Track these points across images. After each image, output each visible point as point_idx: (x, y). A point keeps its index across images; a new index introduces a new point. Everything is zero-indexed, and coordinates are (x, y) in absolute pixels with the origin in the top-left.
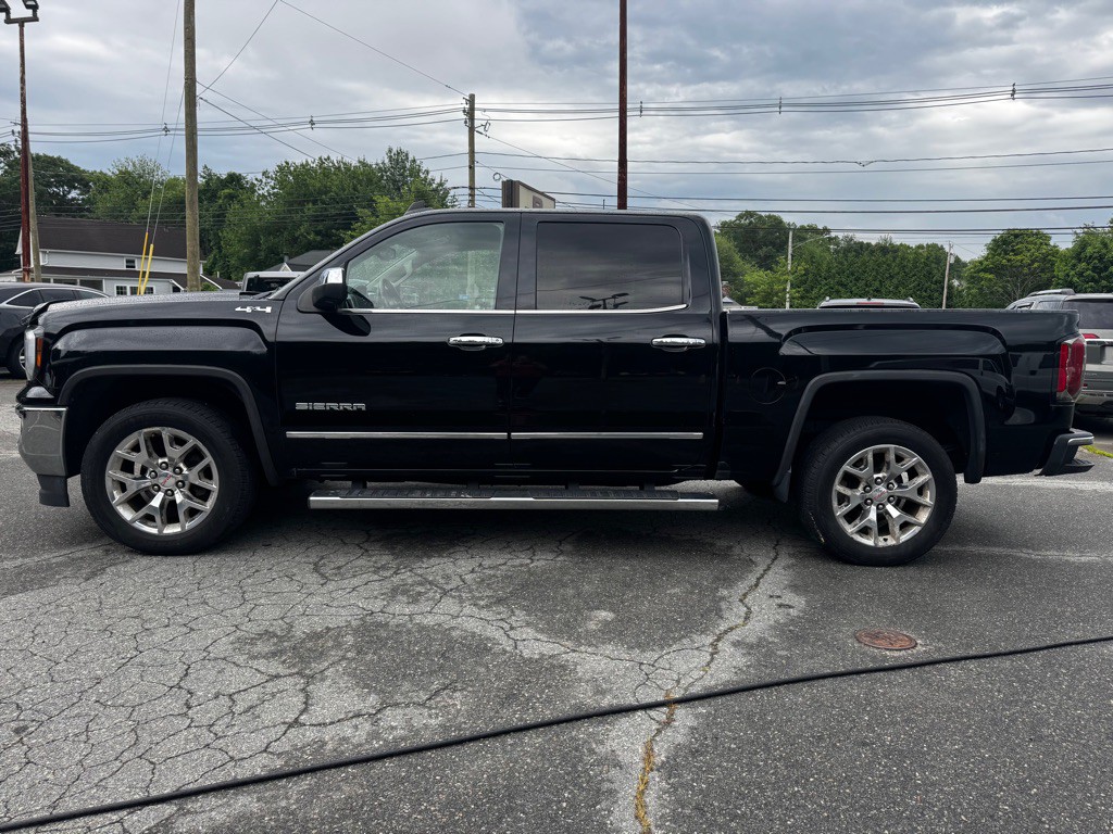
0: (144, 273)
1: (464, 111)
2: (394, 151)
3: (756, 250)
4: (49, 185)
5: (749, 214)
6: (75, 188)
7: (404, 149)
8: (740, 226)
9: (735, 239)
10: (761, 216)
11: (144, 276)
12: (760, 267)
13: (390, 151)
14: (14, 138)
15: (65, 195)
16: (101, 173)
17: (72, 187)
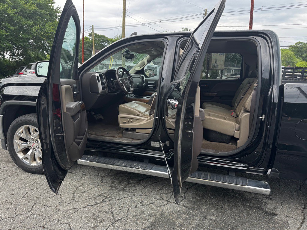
0: (111, 64)
1: (203, 14)
2: (184, 28)
3: (302, 54)
4: (101, 42)
5: (300, 43)
6: (106, 43)
7: (187, 28)
8: (296, 47)
9: (294, 51)
10: (304, 43)
11: (111, 65)
12: (303, 60)
13: (183, 28)
14: (90, 30)
15: (104, 45)
16: (112, 39)
17: (106, 42)
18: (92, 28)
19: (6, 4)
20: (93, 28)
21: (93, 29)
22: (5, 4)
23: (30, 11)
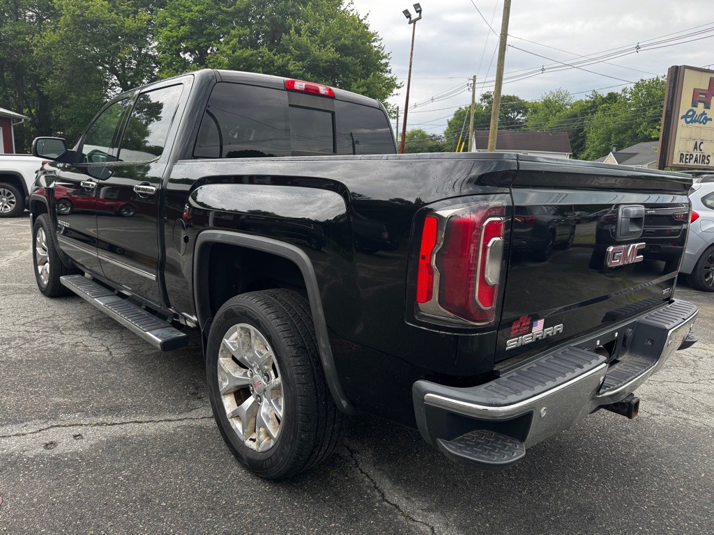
4: (507, 112)
14: (467, 88)
15: (514, 118)
16: (536, 102)
17: (519, 113)
18: (472, 82)
19: (288, 54)
20: (474, 81)
21: (474, 84)
22: (286, 53)
23: (326, 62)
